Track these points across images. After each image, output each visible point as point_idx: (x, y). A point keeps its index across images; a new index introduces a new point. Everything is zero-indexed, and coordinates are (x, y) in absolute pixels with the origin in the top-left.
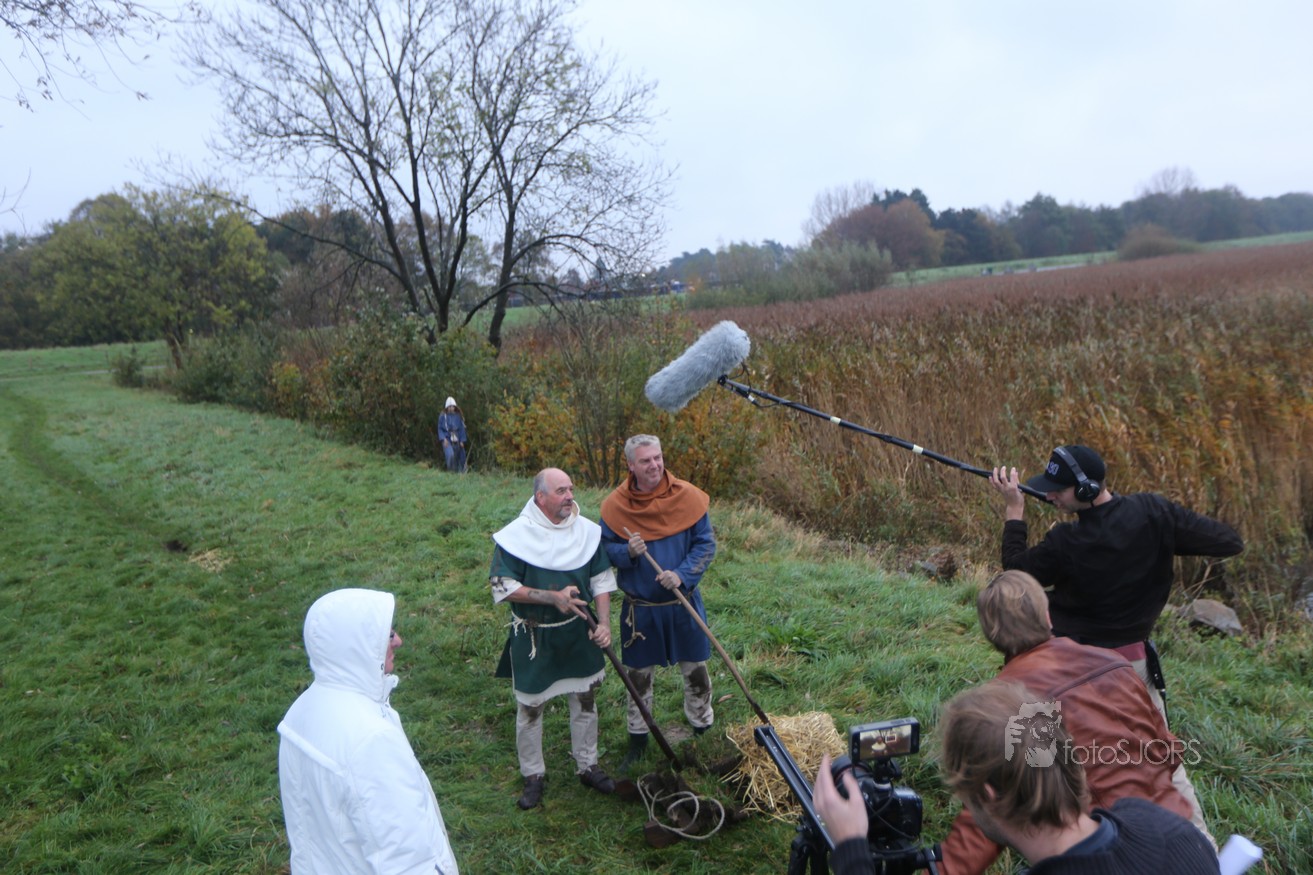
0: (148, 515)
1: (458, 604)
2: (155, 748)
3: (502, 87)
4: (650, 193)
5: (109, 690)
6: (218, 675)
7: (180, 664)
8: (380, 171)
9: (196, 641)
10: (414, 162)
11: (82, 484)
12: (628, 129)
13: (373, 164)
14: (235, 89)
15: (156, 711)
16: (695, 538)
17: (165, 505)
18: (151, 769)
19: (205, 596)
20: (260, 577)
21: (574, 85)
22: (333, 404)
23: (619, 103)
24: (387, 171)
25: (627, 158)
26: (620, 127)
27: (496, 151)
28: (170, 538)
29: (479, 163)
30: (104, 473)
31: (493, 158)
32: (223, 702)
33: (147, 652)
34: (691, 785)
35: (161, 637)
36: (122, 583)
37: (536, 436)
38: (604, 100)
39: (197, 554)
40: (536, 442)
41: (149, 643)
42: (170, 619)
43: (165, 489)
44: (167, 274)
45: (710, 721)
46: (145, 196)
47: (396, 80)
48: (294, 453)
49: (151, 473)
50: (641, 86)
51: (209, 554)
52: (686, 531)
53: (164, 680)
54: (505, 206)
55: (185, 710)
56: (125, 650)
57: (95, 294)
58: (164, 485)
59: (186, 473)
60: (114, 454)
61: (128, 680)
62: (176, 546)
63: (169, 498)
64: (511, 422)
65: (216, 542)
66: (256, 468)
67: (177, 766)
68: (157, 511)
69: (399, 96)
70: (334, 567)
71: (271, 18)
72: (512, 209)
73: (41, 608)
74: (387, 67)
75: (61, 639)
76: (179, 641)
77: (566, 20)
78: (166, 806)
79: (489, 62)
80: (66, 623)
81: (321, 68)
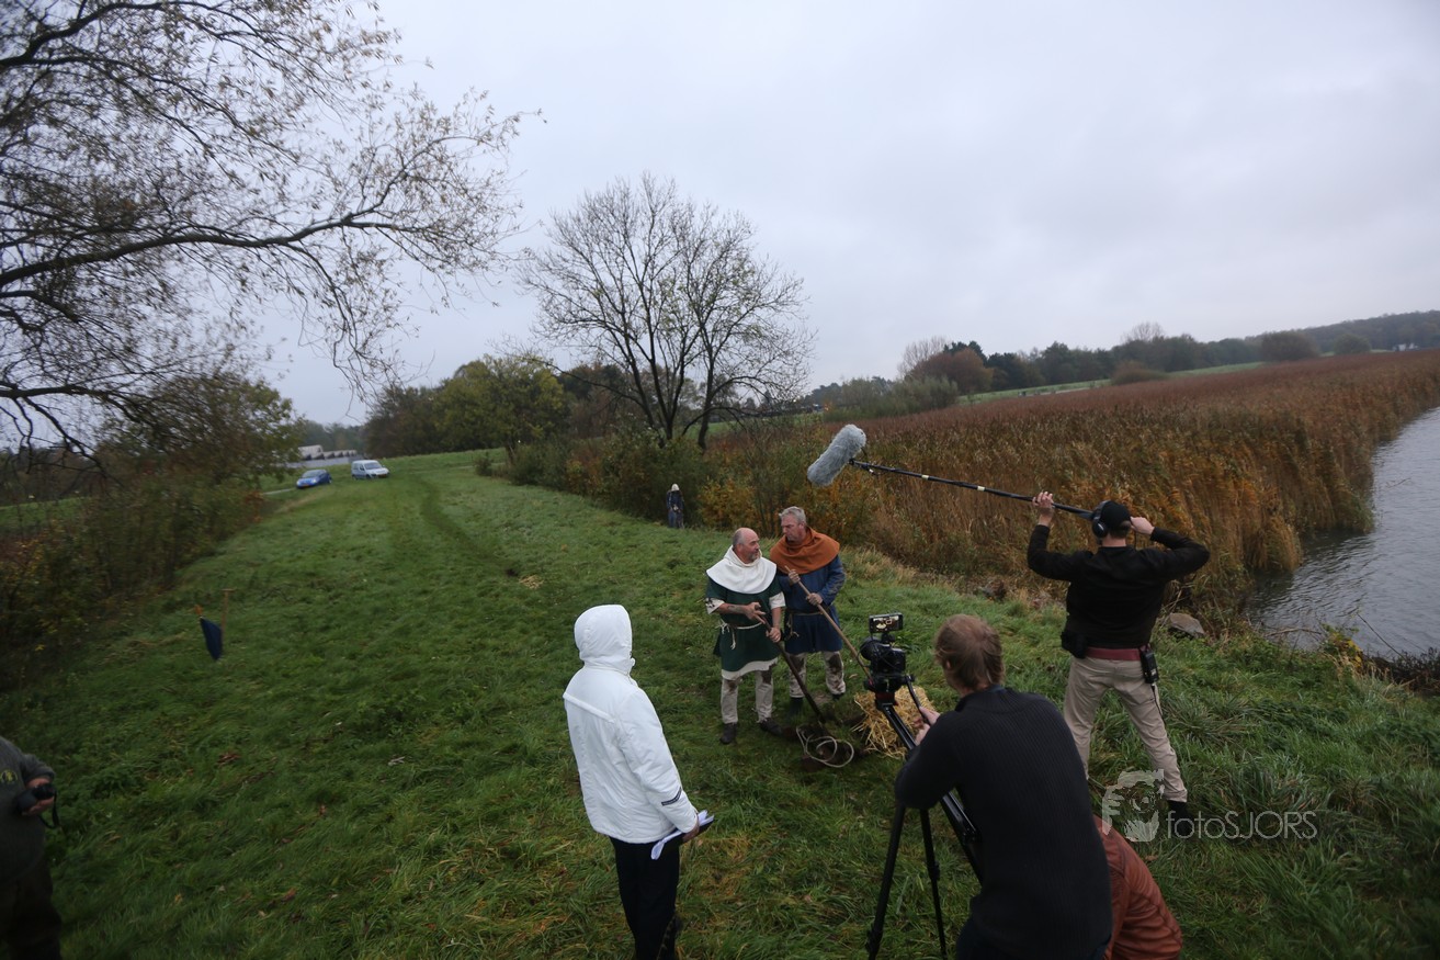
0: (495, 553)
1: (680, 612)
2: (503, 695)
3: (705, 286)
4: (799, 349)
5: (476, 659)
6: (536, 653)
7: (515, 645)
8: (631, 341)
9: (524, 631)
10: (652, 335)
11: (459, 534)
12: (785, 309)
13: (627, 337)
14: (547, 296)
15: (502, 673)
16: (831, 572)
17: (505, 547)
18: (499, 708)
19: (528, 604)
20: (560, 592)
21: (750, 284)
22: (601, 484)
23: (779, 293)
24: (635, 340)
25: (784, 327)
26: (780, 308)
27: (702, 326)
28: (508, 568)
29: (691, 334)
30: (471, 528)
31: (700, 330)
32: (540, 669)
33: (496, 637)
34: (832, 732)
35: (504, 628)
36: (482, 595)
37: (728, 505)
38: (769, 291)
39: (523, 578)
40: (727, 510)
41: (497, 631)
42: (509, 617)
43: (505, 538)
44: (506, 407)
45: (843, 690)
46: (495, 362)
47: (641, 285)
48: (580, 516)
49: (495, 529)
50: (793, 282)
51: (530, 578)
52: (824, 567)
53: (506, 654)
54: (707, 360)
55: (518, 673)
56: (484, 635)
57: (467, 421)
58: (504, 536)
59: (517, 528)
60: (476, 516)
61: (486, 653)
62: (512, 573)
63: (508, 543)
64: (712, 496)
65: (534, 571)
66: (557, 525)
67: (515, 707)
68: (500, 551)
69: (643, 295)
70: (604, 587)
71: (568, 253)
72: (712, 361)
73: (438, 608)
74: (636, 278)
75: (449, 627)
76: (514, 631)
77: (745, 244)
78: (510, 730)
79: (698, 271)
80: (452, 618)
81: (597, 280)
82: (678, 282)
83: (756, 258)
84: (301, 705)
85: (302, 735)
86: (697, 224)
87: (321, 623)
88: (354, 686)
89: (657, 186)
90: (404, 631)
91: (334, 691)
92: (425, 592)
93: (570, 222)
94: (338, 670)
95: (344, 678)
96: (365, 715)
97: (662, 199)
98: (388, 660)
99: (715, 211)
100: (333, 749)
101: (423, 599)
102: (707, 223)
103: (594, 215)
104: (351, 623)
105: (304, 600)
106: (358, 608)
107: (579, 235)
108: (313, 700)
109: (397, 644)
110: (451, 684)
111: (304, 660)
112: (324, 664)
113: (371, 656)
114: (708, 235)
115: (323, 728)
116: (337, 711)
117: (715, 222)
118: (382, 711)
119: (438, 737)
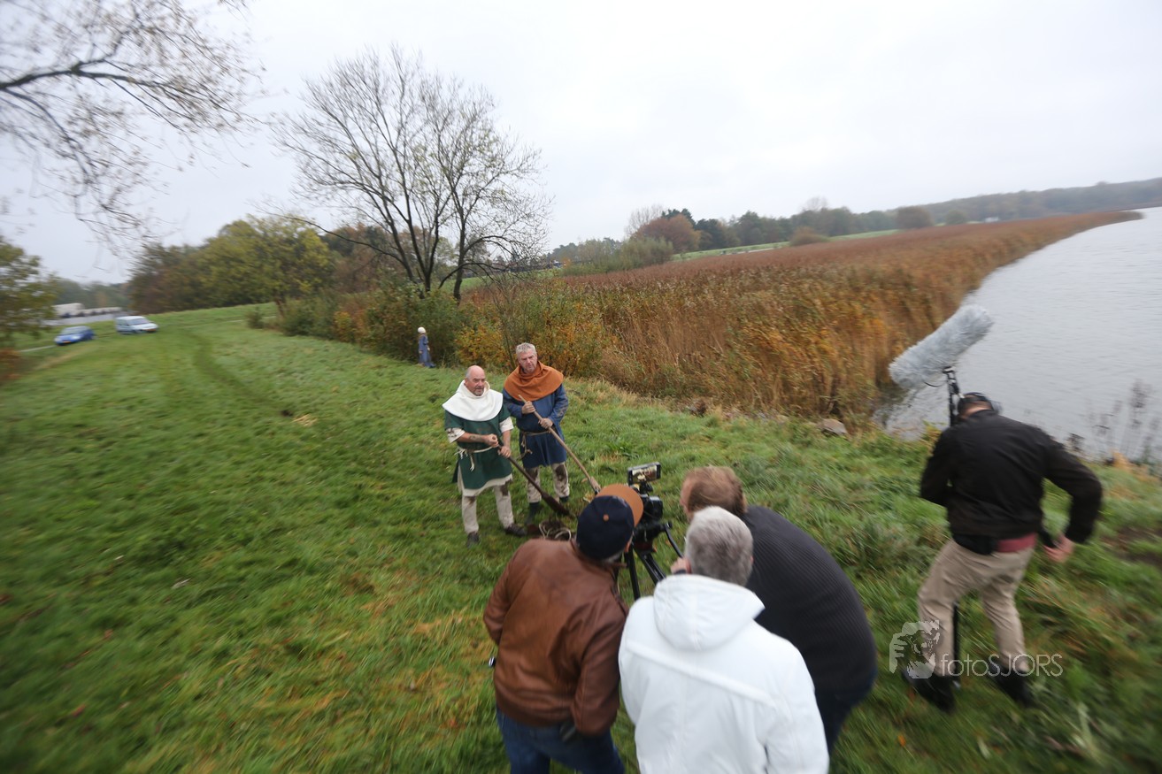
0: (270, 397)
2: (282, 518)
3: (455, 154)
4: (539, 212)
5: (255, 489)
6: (313, 480)
7: (292, 474)
9: (300, 463)
10: (407, 197)
11: (233, 382)
12: (526, 177)
13: (385, 199)
14: (304, 158)
15: (280, 500)
16: (557, 398)
17: (279, 391)
18: (279, 530)
19: (303, 439)
20: (333, 428)
21: (495, 152)
22: (369, 334)
23: (521, 162)
24: (392, 202)
25: (526, 192)
26: (522, 175)
27: (453, 190)
28: (283, 409)
29: (444, 197)
30: (245, 375)
31: (452, 194)
32: (316, 494)
33: (274, 469)
34: (566, 524)
35: (281, 461)
36: (258, 434)
37: (482, 349)
39: (299, 417)
40: (481, 351)
41: (274, 465)
42: (285, 452)
43: (279, 383)
45: (568, 493)
47: (395, 151)
48: (349, 361)
49: (269, 376)
51: (305, 417)
53: (283, 484)
55: (296, 499)
56: (262, 469)
58: (278, 381)
59: (290, 374)
60: (250, 365)
61: (264, 484)
62: (286, 414)
63: (281, 388)
64: (467, 340)
65: (307, 410)
66: (328, 370)
67: (294, 527)
68: (274, 395)
69: (397, 160)
71: (323, 117)
72: (464, 223)
73: (215, 448)
74: (390, 144)
75: (227, 464)
76: (291, 463)
77: (489, 115)
78: (290, 548)
79: (447, 140)
80: (229, 456)
81: (353, 145)
82: (429, 149)
83: (499, 129)
84: (78, 545)
85: (81, 571)
86: (445, 95)
87: (94, 469)
88: (134, 522)
89: (406, 56)
90: (182, 471)
91: (113, 529)
92: (201, 435)
93: (322, 86)
94: (115, 510)
95: (122, 517)
96: (145, 548)
97: (411, 70)
98: (166, 497)
99: (461, 83)
100: (115, 580)
101: (200, 441)
102: (454, 94)
103: (346, 82)
104: (127, 467)
105: (73, 450)
106: (131, 453)
107: (332, 100)
108: (91, 540)
109: (175, 483)
110: (231, 514)
111: (78, 505)
112: (98, 507)
113: (149, 495)
114: (456, 106)
115: (102, 563)
116: (117, 546)
117: (462, 94)
118: (161, 542)
119: (221, 559)
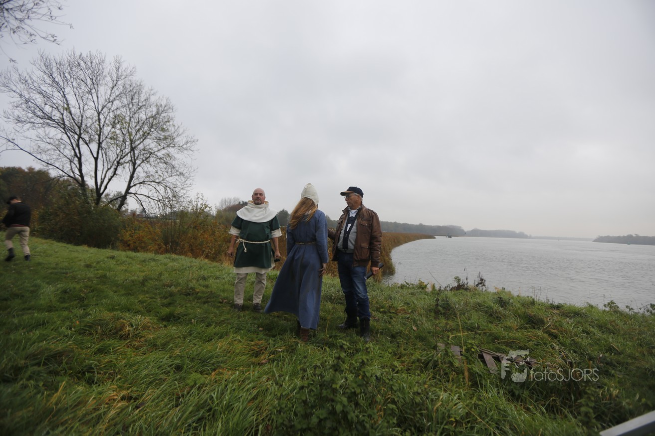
12: (185, 152)
38: (180, 140)
47: (99, 114)
50: (192, 140)
54: (131, 168)
64: (128, 236)
69: (99, 119)
71: (49, 81)
74: (97, 108)
81: (65, 103)
86: (142, 96)
89: (124, 66)
93: (53, 62)
97: (125, 74)
99: (155, 93)
